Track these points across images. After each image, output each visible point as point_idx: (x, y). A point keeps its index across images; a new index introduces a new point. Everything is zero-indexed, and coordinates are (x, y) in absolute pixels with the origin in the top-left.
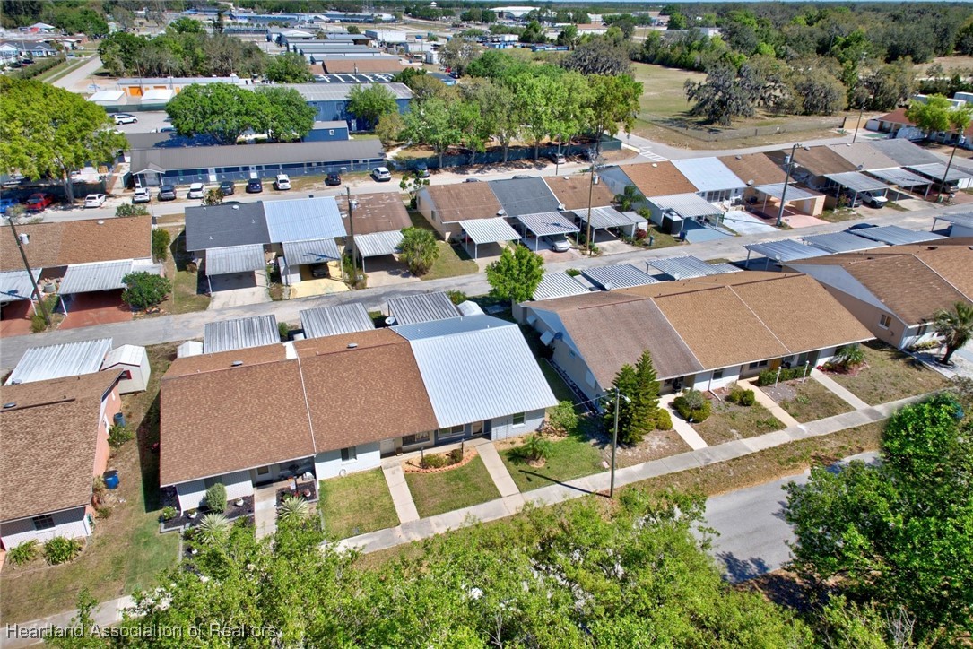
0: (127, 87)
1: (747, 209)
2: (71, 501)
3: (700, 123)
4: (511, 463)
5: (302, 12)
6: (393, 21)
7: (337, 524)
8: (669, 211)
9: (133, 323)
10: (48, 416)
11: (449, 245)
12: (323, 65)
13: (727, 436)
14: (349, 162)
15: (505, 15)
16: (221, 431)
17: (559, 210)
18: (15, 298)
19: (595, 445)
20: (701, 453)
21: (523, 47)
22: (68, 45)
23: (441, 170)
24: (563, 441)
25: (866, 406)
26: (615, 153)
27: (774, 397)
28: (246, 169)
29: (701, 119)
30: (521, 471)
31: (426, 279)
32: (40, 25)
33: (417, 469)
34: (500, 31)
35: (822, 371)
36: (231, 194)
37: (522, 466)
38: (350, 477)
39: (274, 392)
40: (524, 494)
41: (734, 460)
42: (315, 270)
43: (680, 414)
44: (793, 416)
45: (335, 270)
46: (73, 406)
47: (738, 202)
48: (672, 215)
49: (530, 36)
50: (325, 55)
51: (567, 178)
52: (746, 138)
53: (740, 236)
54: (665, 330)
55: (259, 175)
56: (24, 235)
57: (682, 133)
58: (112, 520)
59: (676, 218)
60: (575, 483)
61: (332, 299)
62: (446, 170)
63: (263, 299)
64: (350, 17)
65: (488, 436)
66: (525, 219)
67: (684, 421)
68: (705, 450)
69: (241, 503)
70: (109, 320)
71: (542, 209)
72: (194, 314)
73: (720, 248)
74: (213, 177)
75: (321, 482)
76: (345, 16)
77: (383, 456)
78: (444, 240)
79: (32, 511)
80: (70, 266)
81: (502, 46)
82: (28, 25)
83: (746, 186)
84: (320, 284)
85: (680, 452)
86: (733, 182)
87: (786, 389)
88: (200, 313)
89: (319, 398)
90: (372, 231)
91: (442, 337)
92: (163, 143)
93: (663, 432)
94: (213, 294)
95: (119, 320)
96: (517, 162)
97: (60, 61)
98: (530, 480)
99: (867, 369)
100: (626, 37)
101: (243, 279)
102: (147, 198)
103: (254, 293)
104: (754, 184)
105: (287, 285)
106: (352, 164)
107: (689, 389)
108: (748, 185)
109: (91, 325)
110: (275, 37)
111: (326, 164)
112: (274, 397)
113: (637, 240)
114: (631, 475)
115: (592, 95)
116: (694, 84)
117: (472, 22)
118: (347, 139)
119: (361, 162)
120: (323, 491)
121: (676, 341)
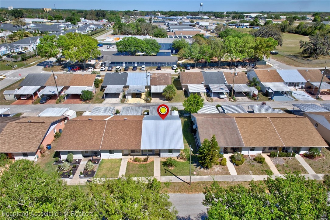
0: (116, 38)
1: (306, 91)
2: (32, 150)
3: (305, 57)
4: (163, 166)
5: (179, 16)
6: (208, 19)
7: (100, 173)
8: (269, 88)
9: (81, 104)
10: (36, 126)
11: (183, 92)
12: (175, 33)
13: (247, 173)
14: (166, 63)
15: (249, 16)
16: (77, 138)
17: (225, 84)
18: (54, 94)
19: (195, 166)
20: (233, 177)
21: (250, 27)
22: (108, 26)
23: (195, 68)
24: (184, 162)
25: (314, 173)
26: (263, 66)
27: (274, 162)
28: (134, 63)
29: (306, 55)
30: (164, 169)
31: (170, 102)
32: (104, 20)
33: (132, 161)
34: (243, 22)
35: (302, 156)
36: (127, 70)
37: (166, 168)
38: (111, 159)
39: (96, 129)
40: (161, 177)
41: (244, 182)
42: (137, 95)
43: (231, 161)
44: (279, 171)
45: (143, 96)
46: (44, 124)
47: (302, 88)
48: (269, 90)
49: (254, 24)
50: (178, 29)
51: (232, 73)
52: (322, 64)
53: (297, 100)
54: (235, 130)
55: (137, 65)
56: (56, 76)
57: (294, 60)
58: (44, 158)
59: (270, 91)
60: (181, 177)
61: (138, 105)
62: (197, 68)
63: (118, 102)
64: (194, 17)
65: (159, 155)
66: (211, 86)
67: (232, 164)
68: (235, 176)
69: (77, 161)
70: (75, 103)
71: (219, 83)
72: (98, 104)
73: (286, 104)
74: (124, 65)
75: (102, 159)
76: (192, 17)
77: (123, 155)
78: (182, 90)
79: (22, 151)
80: (71, 86)
81: (242, 27)
82: (101, 20)
83: (307, 82)
84: (137, 100)
85: (225, 175)
86: (301, 79)
87: (281, 161)
88: (99, 104)
89: (108, 133)
90: (158, 85)
91: (154, 120)
92: (115, 54)
93: (222, 166)
94: (105, 99)
95: (78, 103)
96: (223, 67)
97: (104, 30)
98: (166, 172)
99: (323, 159)
100: (290, 24)
101: (116, 95)
102: (104, 70)
103: (117, 100)
104: (311, 81)
105: (127, 99)
106: (167, 64)
107: (240, 153)
108: (308, 81)
109: (70, 104)
110: (167, 24)
111: (158, 63)
112: (95, 130)
113: (252, 97)
114: (202, 179)
115: (254, 44)
116: (303, 42)
117: (235, 19)
118: (170, 55)
119: (169, 63)
120: (101, 162)
121: (238, 134)
